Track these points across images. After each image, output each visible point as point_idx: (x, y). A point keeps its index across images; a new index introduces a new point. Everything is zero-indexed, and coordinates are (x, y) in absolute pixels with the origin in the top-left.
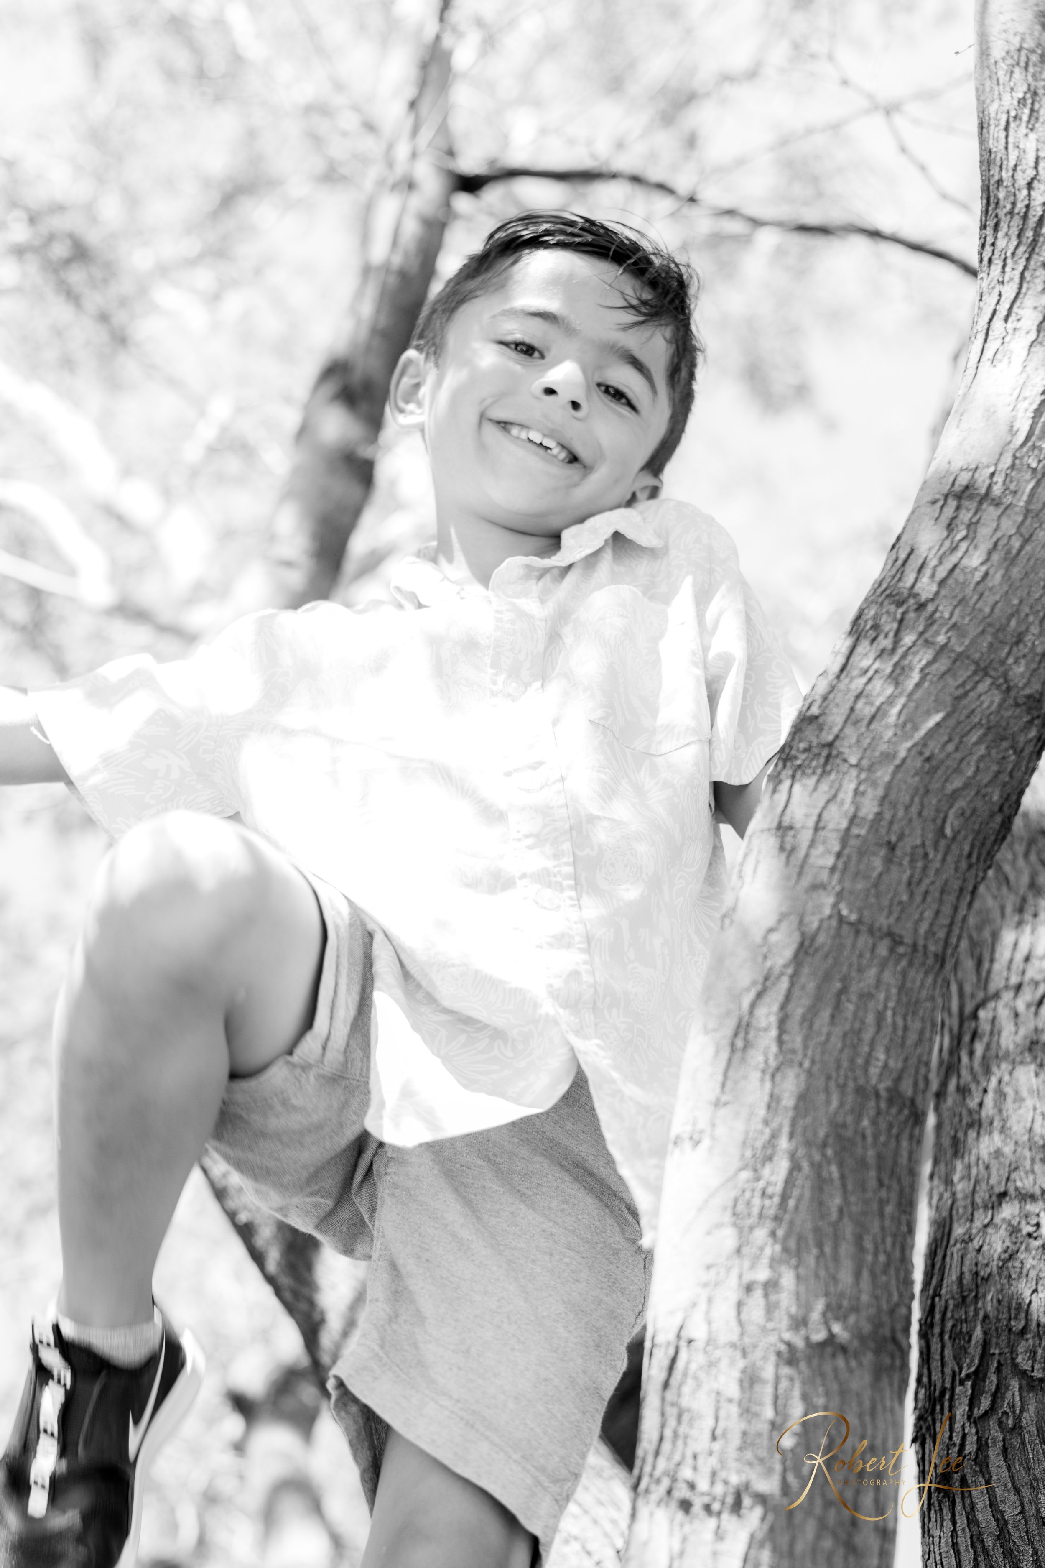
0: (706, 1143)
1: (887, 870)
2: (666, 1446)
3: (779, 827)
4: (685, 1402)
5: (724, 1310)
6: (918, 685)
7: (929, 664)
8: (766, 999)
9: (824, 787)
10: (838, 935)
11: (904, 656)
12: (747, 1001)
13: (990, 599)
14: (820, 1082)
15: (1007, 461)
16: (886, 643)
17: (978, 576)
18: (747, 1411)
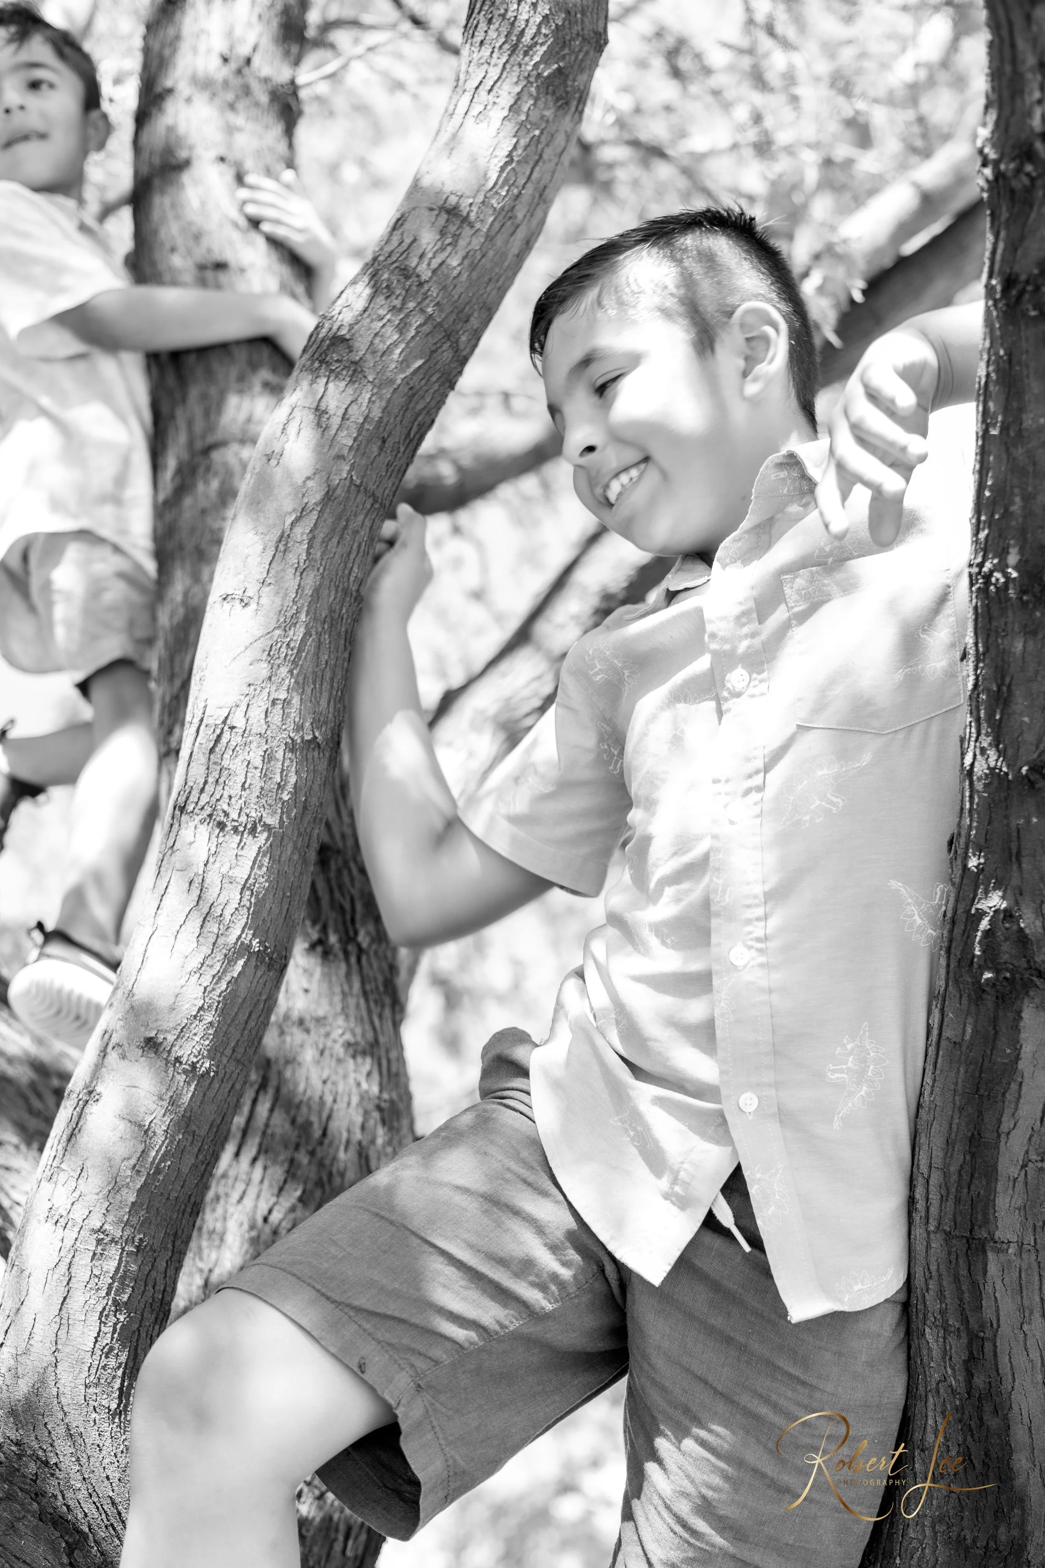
0: (253, 606)
1: (379, 455)
2: (209, 788)
3: (317, 409)
4: (225, 763)
5: (257, 713)
6: (413, 338)
7: (421, 325)
8: (302, 523)
9: (350, 391)
10: (348, 491)
11: (407, 316)
12: (289, 521)
13: (459, 290)
14: (326, 582)
15: (480, 198)
16: (397, 303)
17: (455, 273)
18: (265, 776)
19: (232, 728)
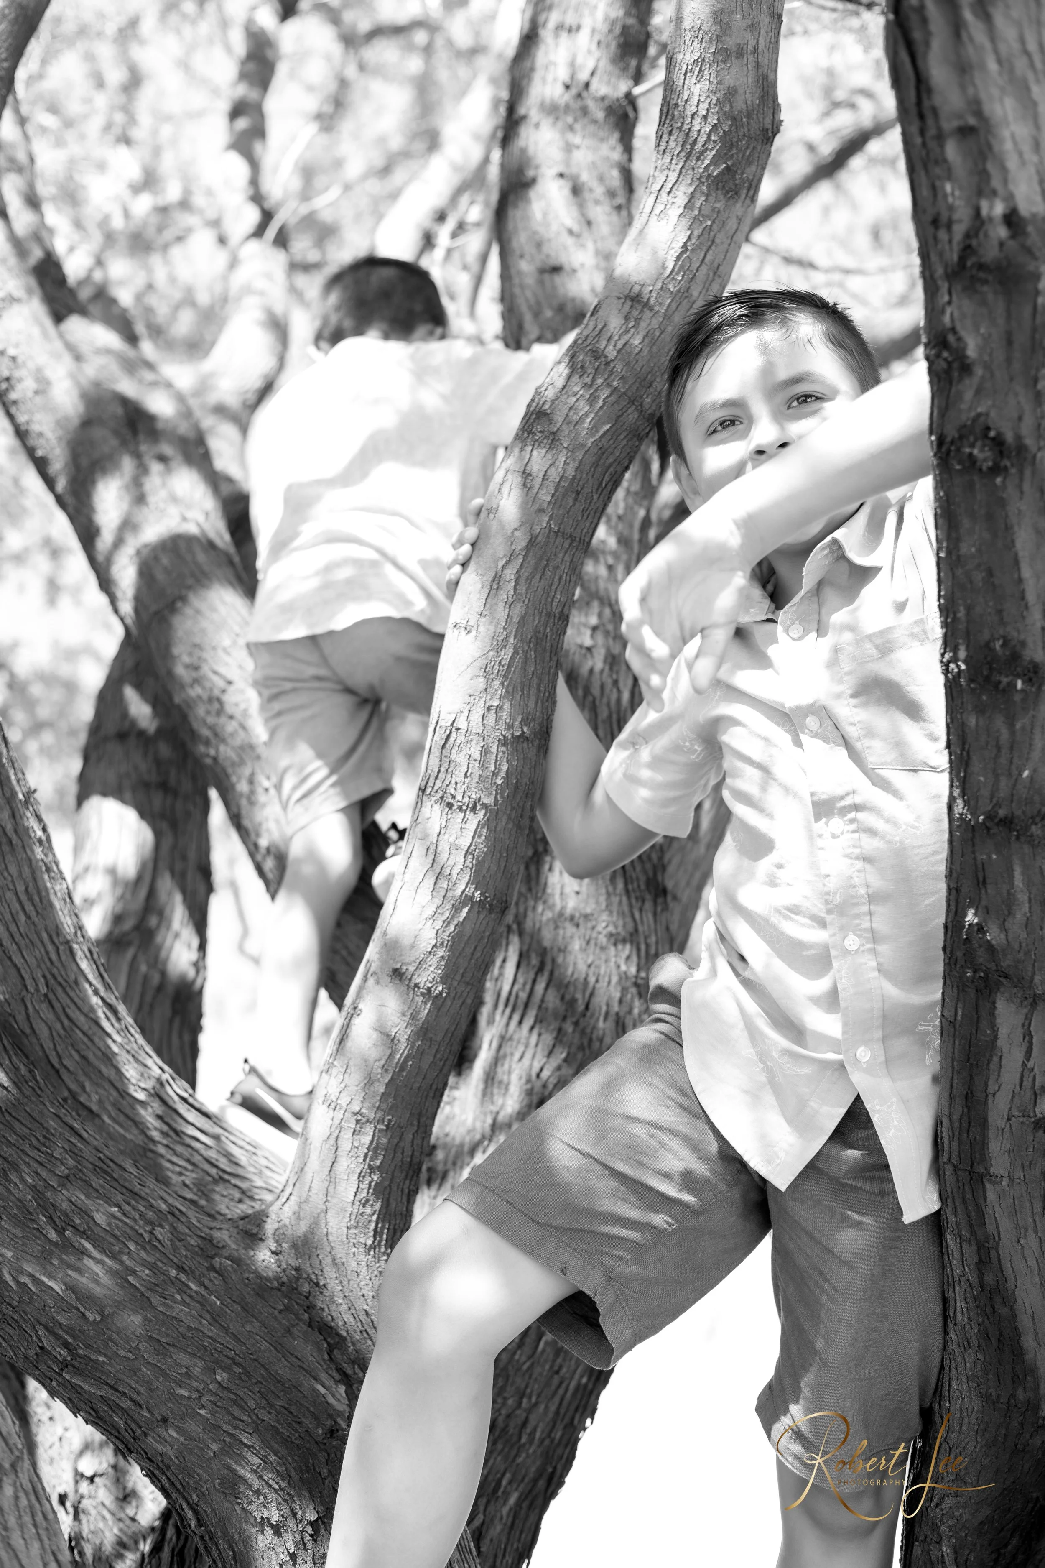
0: (474, 633)
1: (574, 504)
2: (442, 776)
3: (524, 472)
4: (453, 757)
5: (476, 718)
6: (601, 408)
7: (607, 397)
8: (510, 566)
9: (549, 456)
10: (548, 537)
11: (596, 390)
12: (501, 564)
13: (640, 364)
14: (531, 611)
15: (659, 285)
16: (588, 380)
17: (637, 350)
18: (483, 766)
19: (458, 729)
